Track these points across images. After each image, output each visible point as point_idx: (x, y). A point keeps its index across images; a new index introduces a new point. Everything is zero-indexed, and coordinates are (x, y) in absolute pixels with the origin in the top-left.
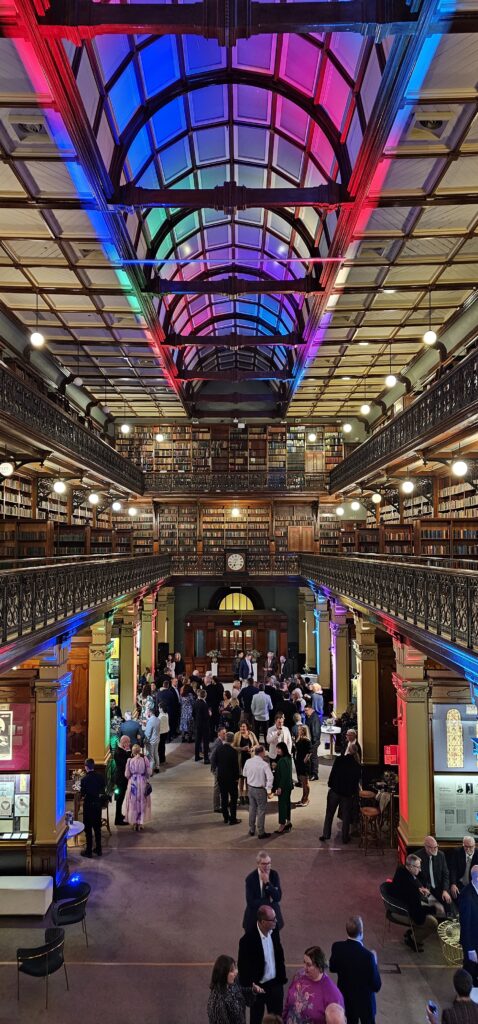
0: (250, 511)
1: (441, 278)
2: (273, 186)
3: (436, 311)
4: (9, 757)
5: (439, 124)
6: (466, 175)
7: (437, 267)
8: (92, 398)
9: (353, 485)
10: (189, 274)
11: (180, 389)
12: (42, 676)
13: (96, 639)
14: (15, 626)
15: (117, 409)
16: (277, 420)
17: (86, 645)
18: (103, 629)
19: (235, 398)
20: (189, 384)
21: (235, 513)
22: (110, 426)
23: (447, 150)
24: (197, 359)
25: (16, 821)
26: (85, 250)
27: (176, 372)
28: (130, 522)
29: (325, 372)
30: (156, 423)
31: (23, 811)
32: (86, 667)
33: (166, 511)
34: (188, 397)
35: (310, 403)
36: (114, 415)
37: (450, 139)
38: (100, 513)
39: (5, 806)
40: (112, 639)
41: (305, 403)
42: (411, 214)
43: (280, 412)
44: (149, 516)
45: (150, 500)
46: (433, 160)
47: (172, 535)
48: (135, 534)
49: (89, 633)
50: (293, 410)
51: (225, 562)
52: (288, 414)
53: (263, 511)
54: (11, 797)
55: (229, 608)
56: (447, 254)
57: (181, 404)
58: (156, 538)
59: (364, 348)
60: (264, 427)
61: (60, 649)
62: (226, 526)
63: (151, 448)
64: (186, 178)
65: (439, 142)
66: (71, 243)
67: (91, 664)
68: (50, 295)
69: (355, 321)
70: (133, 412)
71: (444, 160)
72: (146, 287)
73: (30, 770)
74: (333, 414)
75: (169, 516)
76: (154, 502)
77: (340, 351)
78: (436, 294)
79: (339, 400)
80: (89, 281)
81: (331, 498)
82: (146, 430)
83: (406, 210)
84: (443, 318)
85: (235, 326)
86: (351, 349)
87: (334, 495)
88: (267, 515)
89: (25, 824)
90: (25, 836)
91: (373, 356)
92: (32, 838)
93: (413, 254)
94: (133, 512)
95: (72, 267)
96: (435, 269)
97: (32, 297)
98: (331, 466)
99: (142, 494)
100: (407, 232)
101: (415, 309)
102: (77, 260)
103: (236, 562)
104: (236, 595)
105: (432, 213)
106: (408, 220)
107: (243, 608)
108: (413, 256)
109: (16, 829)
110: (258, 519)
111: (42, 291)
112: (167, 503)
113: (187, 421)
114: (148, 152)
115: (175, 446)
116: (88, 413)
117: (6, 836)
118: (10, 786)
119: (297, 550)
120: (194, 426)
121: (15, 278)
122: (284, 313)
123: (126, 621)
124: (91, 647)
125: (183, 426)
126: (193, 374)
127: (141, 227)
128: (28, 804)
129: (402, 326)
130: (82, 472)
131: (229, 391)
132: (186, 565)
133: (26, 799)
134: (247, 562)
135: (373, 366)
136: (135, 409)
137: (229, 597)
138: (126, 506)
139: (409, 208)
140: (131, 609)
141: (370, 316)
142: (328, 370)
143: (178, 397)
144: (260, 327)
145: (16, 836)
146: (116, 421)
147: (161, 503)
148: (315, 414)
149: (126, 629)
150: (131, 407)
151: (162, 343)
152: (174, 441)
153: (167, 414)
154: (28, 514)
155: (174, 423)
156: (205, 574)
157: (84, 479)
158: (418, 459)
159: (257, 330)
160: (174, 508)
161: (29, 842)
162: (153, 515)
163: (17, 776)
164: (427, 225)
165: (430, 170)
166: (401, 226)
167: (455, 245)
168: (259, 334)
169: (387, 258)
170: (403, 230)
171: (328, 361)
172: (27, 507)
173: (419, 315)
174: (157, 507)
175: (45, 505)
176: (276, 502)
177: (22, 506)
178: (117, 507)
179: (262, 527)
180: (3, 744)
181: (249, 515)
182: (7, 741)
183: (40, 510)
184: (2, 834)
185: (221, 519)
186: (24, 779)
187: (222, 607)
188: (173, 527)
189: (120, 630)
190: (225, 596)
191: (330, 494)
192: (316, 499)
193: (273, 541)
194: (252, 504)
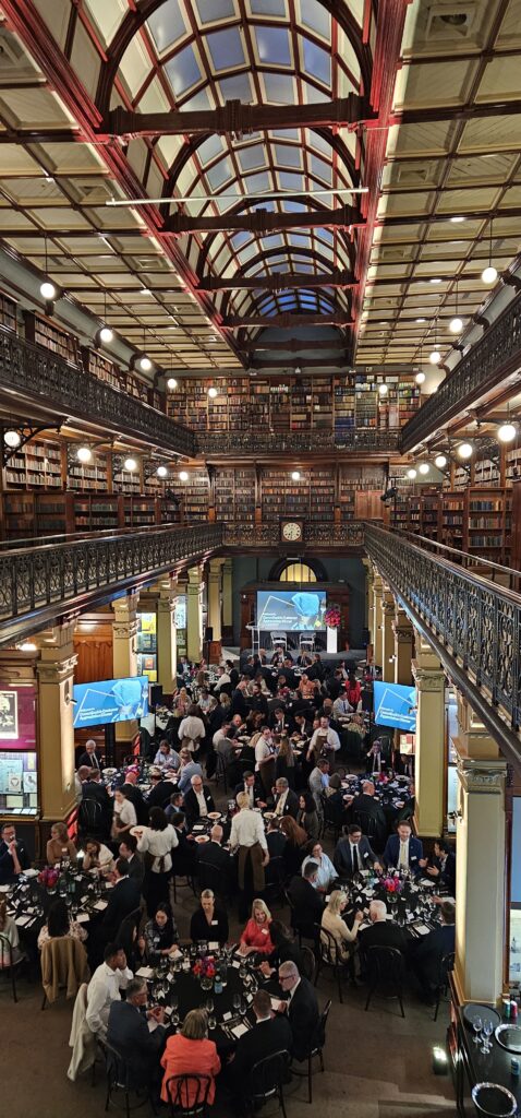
0: (313, 474)
1: (503, 201)
2: (305, 102)
3: (506, 240)
4: (14, 736)
5: (463, 18)
6: (510, 78)
7: (497, 189)
8: (136, 350)
9: (419, 445)
10: (225, 204)
11: (229, 337)
12: (43, 658)
13: (118, 616)
14: (8, 605)
15: (165, 361)
16: (345, 369)
17: (109, 622)
18: (124, 606)
19: (294, 345)
20: (242, 331)
21: (296, 476)
22: (160, 379)
23: (479, 50)
24: (249, 302)
25: (26, 797)
26: (86, 187)
27: (220, 318)
28: (184, 487)
29: (390, 314)
30: (210, 376)
31: (31, 788)
32: (110, 645)
33: (222, 474)
34: (239, 345)
35: (380, 349)
36: (164, 367)
37: (480, 35)
38: (147, 477)
39: (15, 782)
40: (138, 615)
41: (374, 350)
42: (452, 128)
43: (347, 360)
44: (203, 479)
45: (202, 462)
46: (466, 63)
47: (230, 500)
48: (189, 500)
49: (112, 610)
50: (363, 357)
51: (281, 532)
52: (357, 362)
53: (327, 474)
54: (20, 774)
55: (290, 579)
56: (506, 174)
57: (233, 354)
58: (211, 504)
59: (435, 286)
60: (331, 377)
61: (61, 630)
62: (288, 491)
63: (205, 404)
64: (202, 92)
65: (469, 40)
66: (71, 180)
67: (115, 641)
68: (63, 239)
69: (411, 256)
70: (183, 363)
71: (477, 63)
72: (163, 225)
73: (36, 748)
74: (409, 361)
75: (224, 480)
76: (208, 465)
77: (401, 290)
78: (498, 222)
79: (413, 345)
80: (100, 221)
81: (403, 459)
82: (198, 383)
83: (445, 125)
84: (516, 249)
85: (290, 261)
86: (414, 288)
87: (406, 454)
88: (332, 478)
89: (33, 801)
90: (34, 812)
91: (441, 294)
92: (40, 813)
93: (463, 175)
94: (184, 476)
95: (76, 206)
96: (497, 192)
97: (40, 241)
98: (404, 422)
99: (193, 456)
100: (450, 151)
101: (478, 240)
102: (81, 199)
103: (292, 531)
104: (298, 566)
105: (479, 127)
106: (449, 135)
107: (305, 580)
108: (464, 178)
109: (26, 805)
110: (322, 483)
111: (52, 234)
112: (222, 466)
113: (243, 372)
114: (148, 66)
115: (231, 401)
116: (132, 367)
117: (16, 811)
118: (18, 764)
119: (364, 517)
120: (252, 379)
121: (17, 221)
122: (339, 246)
123: (163, 596)
124: (114, 625)
125: (239, 379)
126: (247, 319)
127: (152, 153)
128: (35, 780)
129: (467, 260)
130: (112, 436)
131: (286, 338)
132: (238, 534)
133: (34, 776)
134: (304, 531)
135: (443, 306)
136: (185, 360)
137: (290, 568)
138: (173, 469)
139: (448, 122)
140: (167, 584)
141: (427, 250)
142: (392, 312)
143: (228, 347)
144: (318, 263)
145: (26, 811)
146: (166, 375)
147: (215, 466)
148: (386, 361)
149: (162, 604)
150: (178, 358)
151: (196, 288)
152: (230, 395)
153: (221, 365)
154: (58, 482)
155: (230, 375)
156: (260, 543)
157: (116, 443)
158: (472, 420)
159: (316, 266)
160: (230, 471)
161: (37, 818)
162: (207, 479)
163: (25, 754)
164: (474, 140)
165: (464, 75)
166: (442, 144)
167: (513, 162)
168: (318, 271)
169: (435, 182)
170: (446, 147)
171: (389, 302)
172: (55, 475)
173: (484, 246)
174: (212, 471)
175: (77, 471)
176: (342, 464)
177: (48, 474)
178: (162, 472)
179: (326, 491)
180: (9, 723)
181: (312, 479)
182: (13, 721)
183: (71, 476)
184: (12, 809)
185: (282, 483)
186: (31, 757)
187: (283, 578)
188: (229, 493)
189: (157, 605)
190: (286, 568)
191: (402, 454)
192: (386, 460)
193: (338, 507)
194: (316, 466)
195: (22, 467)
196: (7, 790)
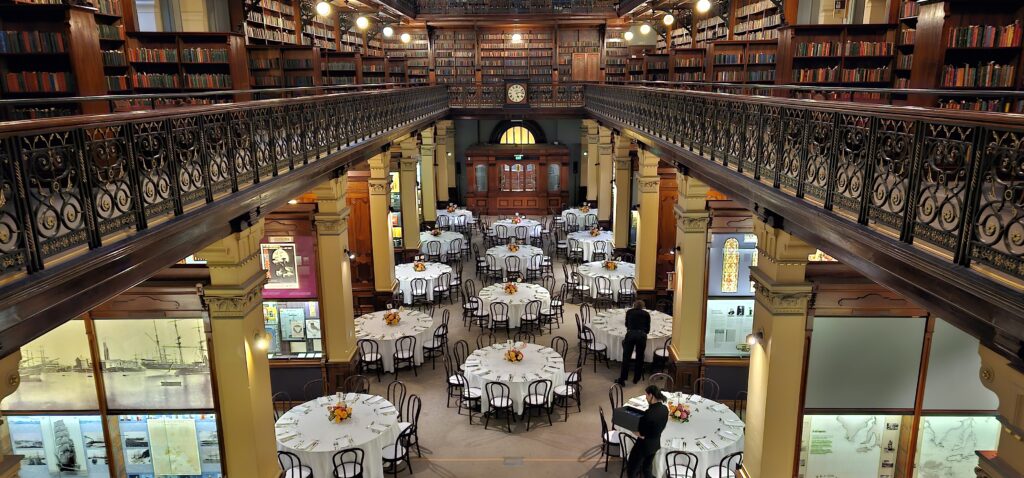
0: (532, 37)
4: (296, 285)
9: (644, 5)
12: (321, 210)
13: (374, 173)
17: (364, 179)
18: (380, 163)
21: (517, 39)
25: (309, 343)
31: (314, 333)
32: (367, 202)
33: (442, 37)
38: (370, 39)
39: (298, 329)
40: (391, 174)
44: (423, 42)
45: (423, 24)
47: (449, 64)
48: (409, 63)
49: (367, 167)
51: (506, 93)
53: (545, 36)
54: (302, 322)
55: (510, 141)
58: (431, 67)
61: (337, 183)
62: (506, 54)
67: (371, 198)
73: (317, 296)
75: (444, 42)
76: (428, 27)
81: (619, 22)
87: (622, 17)
88: (550, 41)
89: (318, 346)
90: (319, 355)
92: (326, 357)
94: (405, 38)
99: (414, 18)
103: (516, 94)
104: (517, 129)
107: (525, 141)
109: (310, 349)
110: (541, 46)
112: (442, 28)
117: (301, 356)
118: (300, 312)
119: (581, 79)
123: (405, 155)
124: (370, 181)
128: (319, 327)
132: (465, 96)
133: (317, 323)
134: (528, 93)
137: (510, 131)
138: (398, 30)
140: (410, 143)
145: (310, 356)
147: (436, 28)
149: (406, 164)
154: (292, 39)
156: (484, 106)
160: (449, 33)
161: (323, 361)
162: (427, 42)
163: (306, 303)
172: (291, 32)
174: (431, 32)
175: (310, 29)
176: (560, 26)
177: (284, 30)
178: (388, 32)
179: (545, 54)
180: (289, 274)
181: (531, 41)
182: (293, 272)
183: (305, 35)
184: (297, 354)
185: (501, 46)
186: (313, 306)
187: (503, 141)
188: (450, 55)
189: (399, 164)
190: (506, 130)
191: (619, 16)
192: (603, 22)
193: (556, 70)
194: (534, 28)
195: (260, 22)
196: (290, 336)
